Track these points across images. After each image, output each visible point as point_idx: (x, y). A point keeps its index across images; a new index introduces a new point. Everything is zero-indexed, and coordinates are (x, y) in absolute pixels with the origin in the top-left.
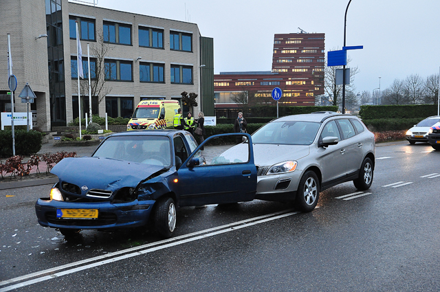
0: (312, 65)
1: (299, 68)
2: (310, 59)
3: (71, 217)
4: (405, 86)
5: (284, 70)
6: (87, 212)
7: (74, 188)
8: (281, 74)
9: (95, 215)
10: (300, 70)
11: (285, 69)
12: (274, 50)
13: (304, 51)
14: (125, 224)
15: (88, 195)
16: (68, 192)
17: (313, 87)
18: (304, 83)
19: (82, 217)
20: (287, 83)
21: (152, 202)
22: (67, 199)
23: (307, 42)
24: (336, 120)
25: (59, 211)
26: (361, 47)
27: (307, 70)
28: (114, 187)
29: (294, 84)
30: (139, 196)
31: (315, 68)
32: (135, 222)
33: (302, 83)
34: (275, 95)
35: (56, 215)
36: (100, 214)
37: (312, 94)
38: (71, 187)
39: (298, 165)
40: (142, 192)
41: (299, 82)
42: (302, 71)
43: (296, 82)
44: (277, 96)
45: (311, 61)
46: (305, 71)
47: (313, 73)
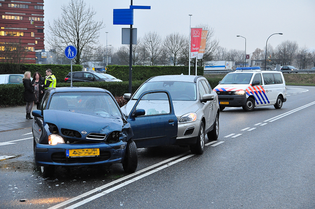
0: (28, 13)
1: (11, 15)
2: (26, 4)
3: (77, 156)
6: (91, 151)
7: (72, 133)
9: (97, 153)
10: (13, 17)
14: (115, 160)
15: (87, 138)
16: (68, 137)
17: (33, 40)
18: (22, 34)
19: (87, 155)
21: (126, 143)
22: (68, 142)
24: (201, 81)
25: (66, 151)
26: (149, 8)
27: (21, 18)
28: (106, 131)
29: (9, 35)
30: (120, 138)
31: (32, 16)
32: (120, 159)
33: (18, 34)
34: (69, 53)
35: (65, 155)
36: (101, 152)
37: (32, 49)
38: (70, 133)
39: (197, 116)
40: (121, 135)
41: (14, 33)
42: (15, 19)
43: (10, 33)
44: (71, 54)
45: (27, 7)
46: (18, 19)
47: (32, 23)
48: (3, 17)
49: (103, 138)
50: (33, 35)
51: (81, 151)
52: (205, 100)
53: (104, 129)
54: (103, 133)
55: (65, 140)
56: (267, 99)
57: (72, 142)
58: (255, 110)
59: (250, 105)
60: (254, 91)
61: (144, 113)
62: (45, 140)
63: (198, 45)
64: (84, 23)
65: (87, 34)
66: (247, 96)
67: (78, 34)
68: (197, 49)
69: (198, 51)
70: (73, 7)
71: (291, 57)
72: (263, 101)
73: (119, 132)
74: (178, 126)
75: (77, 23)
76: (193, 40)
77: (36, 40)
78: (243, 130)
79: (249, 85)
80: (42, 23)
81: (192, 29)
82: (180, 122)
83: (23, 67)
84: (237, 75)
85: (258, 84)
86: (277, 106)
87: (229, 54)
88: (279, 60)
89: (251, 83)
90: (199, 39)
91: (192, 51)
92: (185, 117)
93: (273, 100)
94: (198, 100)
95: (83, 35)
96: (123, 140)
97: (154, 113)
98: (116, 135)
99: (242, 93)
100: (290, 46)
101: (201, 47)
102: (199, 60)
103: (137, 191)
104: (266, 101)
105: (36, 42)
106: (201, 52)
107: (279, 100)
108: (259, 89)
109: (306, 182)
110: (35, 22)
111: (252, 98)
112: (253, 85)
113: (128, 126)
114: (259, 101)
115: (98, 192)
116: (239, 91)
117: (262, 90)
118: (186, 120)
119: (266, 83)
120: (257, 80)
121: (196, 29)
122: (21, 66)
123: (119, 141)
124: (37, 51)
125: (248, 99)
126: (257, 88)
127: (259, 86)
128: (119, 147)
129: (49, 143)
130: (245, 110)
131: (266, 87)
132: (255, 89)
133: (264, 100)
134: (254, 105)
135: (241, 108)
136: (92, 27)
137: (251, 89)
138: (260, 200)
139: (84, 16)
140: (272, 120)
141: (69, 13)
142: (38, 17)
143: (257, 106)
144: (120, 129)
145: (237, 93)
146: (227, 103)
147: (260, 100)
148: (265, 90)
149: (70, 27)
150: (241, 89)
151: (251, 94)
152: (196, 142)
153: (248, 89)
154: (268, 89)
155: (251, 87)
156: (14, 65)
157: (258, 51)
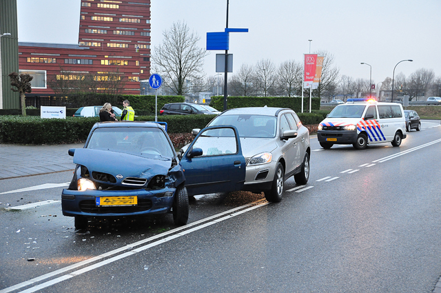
0: (134, 39)
1: (117, 43)
2: (131, 31)
3: (109, 204)
4: (254, 73)
5: (95, 44)
6: (127, 200)
7: (105, 177)
8: (92, 49)
9: (135, 202)
10: (118, 45)
11: (98, 42)
12: (81, 15)
13: (123, 20)
14: (158, 210)
15: (123, 183)
16: (100, 182)
17: (138, 69)
18: (126, 63)
19: (122, 204)
20: (102, 62)
21: (173, 190)
22: (100, 187)
23: (126, 8)
24: (284, 114)
25: (96, 199)
26: (246, 30)
27: (127, 45)
28: (147, 176)
29: (112, 64)
30: (166, 183)
31: (137, 44)
32: (165, 208)
33: (122, 63)
34: (154, 82)
35: (95, 203)
36: (139, 200)
37: (137, 79)
38: (102, 177)
39: (273, 156)
40: (168, 180)
41: (118, 61)
42: (121, 47)
43: (114, 61)
44: (156, 83)
45: (133, 34)
46: (124, 47)
47: (137, 51)
48: (108, 45)
49: (143, 183)
50: (137, 63)
51: (116, 198)
52: (286, 138)
53: (144, 172)
54: (143, 178)
55: (97, 185)
56: (383, 136)
57: (105, 188)
58: (367, 148)
59: (361, 142)
60: (367, 125)
61: (201, 153)
62: (74, 185)
63: (313, 74)
64: (187, 50)
65: (190, 62)
66: (358, 132)
67: (180, 62)
68: (312, 78)
69: (312, 80)
70: (175, 32)
71: (426, 87)
72: (377, 138)
73: (164, 176)
74: (247, 169)
75: (180, 50)
76: (307, 68)
77: (142, 69)
78: (343, 172)
79: (361, 119)
80: (149, 51)
81: (306, 55)
82: (250, 163)
83: (121, 98)
84: (348, 108)
85: (372, 117)
86: (395, 144)
87: (354, 83)
88: (412, 90)
89: (363, 116)
90: (314, 67)
91: (306, 80)
92: (257, 158)
93: (390, 136)
94: (276, 138)
95: (186, 62)
96: (170, 186)
97: (217, 153)
98: (161, 180)
99: (352, 128)
100: (425, 74)
101: (316, 75)
102: (314, 90)
103: (176, 250)
104: (382, 137)
105: (142, 71)
106: (316, 81)
107: (397, 136)
108: (372, 123)
109: (393, 240)
110: (141, 50)
111: (364, 134)
112: (365, 119)
113: (177, 168)
114: (372, 138)
115: (127, 251)
116: (349, 125)
117: (376, 125)
118: (259, 161)
119: (382, 117)
120: (371, 113)
121: (310, 55)
122: (119, 97)
123: (164, 187)
124: (143, 81)
125: (359, 136)
126: (371, 123)
127: (373, 121)
128: (162, 195)
129: (79, 188)
130: (356, 148)
131: (382, 122)
132: (367, 124)
133: (378, 136)
134: (367, 143)
135: (351, 145)
136: (196, 55)
137: (363, 124)
138: (325, 264)
139: (187, 42)
140: (382, 160)
141: (170, 39)
142: (144, 44)
143: (370, 144)
144: (165, 173)
145: (346, 128)
146: (335, 140)
147: (374, 136)
148: (380, 124)
149: (172, 55)
150: (351, 124)
151: (363, 130)
152: (270, 188)
153: (360, 124)
154: (384, 124)
155: (364, 122)
156: (111, 96)
157: (388, 81)
